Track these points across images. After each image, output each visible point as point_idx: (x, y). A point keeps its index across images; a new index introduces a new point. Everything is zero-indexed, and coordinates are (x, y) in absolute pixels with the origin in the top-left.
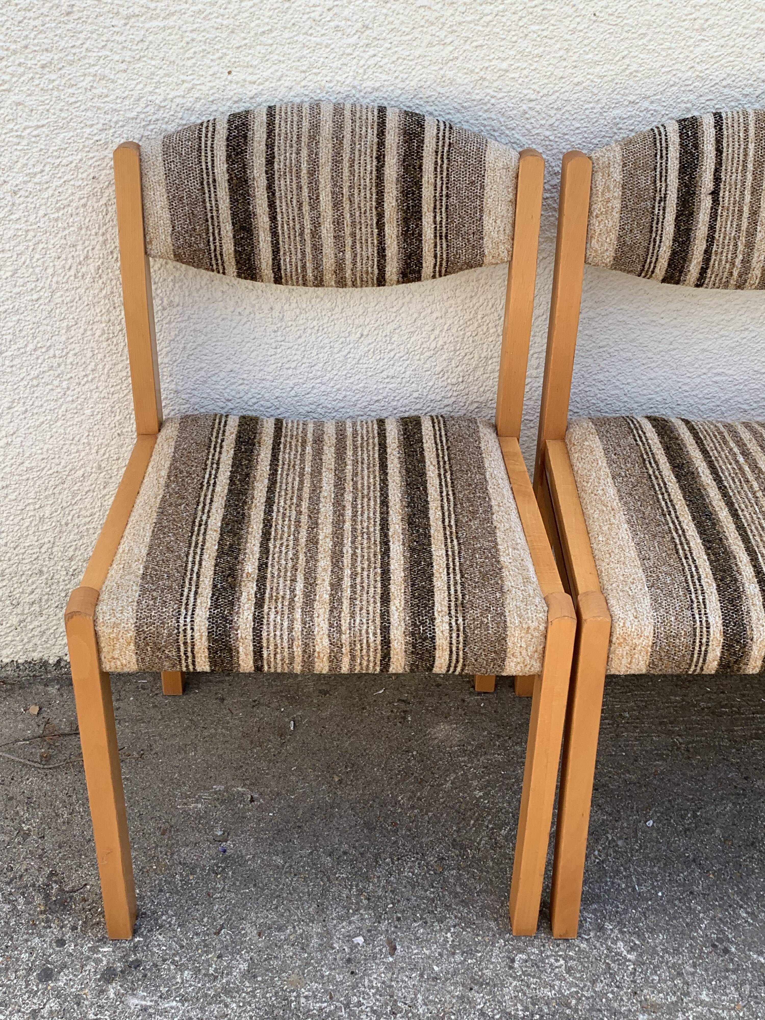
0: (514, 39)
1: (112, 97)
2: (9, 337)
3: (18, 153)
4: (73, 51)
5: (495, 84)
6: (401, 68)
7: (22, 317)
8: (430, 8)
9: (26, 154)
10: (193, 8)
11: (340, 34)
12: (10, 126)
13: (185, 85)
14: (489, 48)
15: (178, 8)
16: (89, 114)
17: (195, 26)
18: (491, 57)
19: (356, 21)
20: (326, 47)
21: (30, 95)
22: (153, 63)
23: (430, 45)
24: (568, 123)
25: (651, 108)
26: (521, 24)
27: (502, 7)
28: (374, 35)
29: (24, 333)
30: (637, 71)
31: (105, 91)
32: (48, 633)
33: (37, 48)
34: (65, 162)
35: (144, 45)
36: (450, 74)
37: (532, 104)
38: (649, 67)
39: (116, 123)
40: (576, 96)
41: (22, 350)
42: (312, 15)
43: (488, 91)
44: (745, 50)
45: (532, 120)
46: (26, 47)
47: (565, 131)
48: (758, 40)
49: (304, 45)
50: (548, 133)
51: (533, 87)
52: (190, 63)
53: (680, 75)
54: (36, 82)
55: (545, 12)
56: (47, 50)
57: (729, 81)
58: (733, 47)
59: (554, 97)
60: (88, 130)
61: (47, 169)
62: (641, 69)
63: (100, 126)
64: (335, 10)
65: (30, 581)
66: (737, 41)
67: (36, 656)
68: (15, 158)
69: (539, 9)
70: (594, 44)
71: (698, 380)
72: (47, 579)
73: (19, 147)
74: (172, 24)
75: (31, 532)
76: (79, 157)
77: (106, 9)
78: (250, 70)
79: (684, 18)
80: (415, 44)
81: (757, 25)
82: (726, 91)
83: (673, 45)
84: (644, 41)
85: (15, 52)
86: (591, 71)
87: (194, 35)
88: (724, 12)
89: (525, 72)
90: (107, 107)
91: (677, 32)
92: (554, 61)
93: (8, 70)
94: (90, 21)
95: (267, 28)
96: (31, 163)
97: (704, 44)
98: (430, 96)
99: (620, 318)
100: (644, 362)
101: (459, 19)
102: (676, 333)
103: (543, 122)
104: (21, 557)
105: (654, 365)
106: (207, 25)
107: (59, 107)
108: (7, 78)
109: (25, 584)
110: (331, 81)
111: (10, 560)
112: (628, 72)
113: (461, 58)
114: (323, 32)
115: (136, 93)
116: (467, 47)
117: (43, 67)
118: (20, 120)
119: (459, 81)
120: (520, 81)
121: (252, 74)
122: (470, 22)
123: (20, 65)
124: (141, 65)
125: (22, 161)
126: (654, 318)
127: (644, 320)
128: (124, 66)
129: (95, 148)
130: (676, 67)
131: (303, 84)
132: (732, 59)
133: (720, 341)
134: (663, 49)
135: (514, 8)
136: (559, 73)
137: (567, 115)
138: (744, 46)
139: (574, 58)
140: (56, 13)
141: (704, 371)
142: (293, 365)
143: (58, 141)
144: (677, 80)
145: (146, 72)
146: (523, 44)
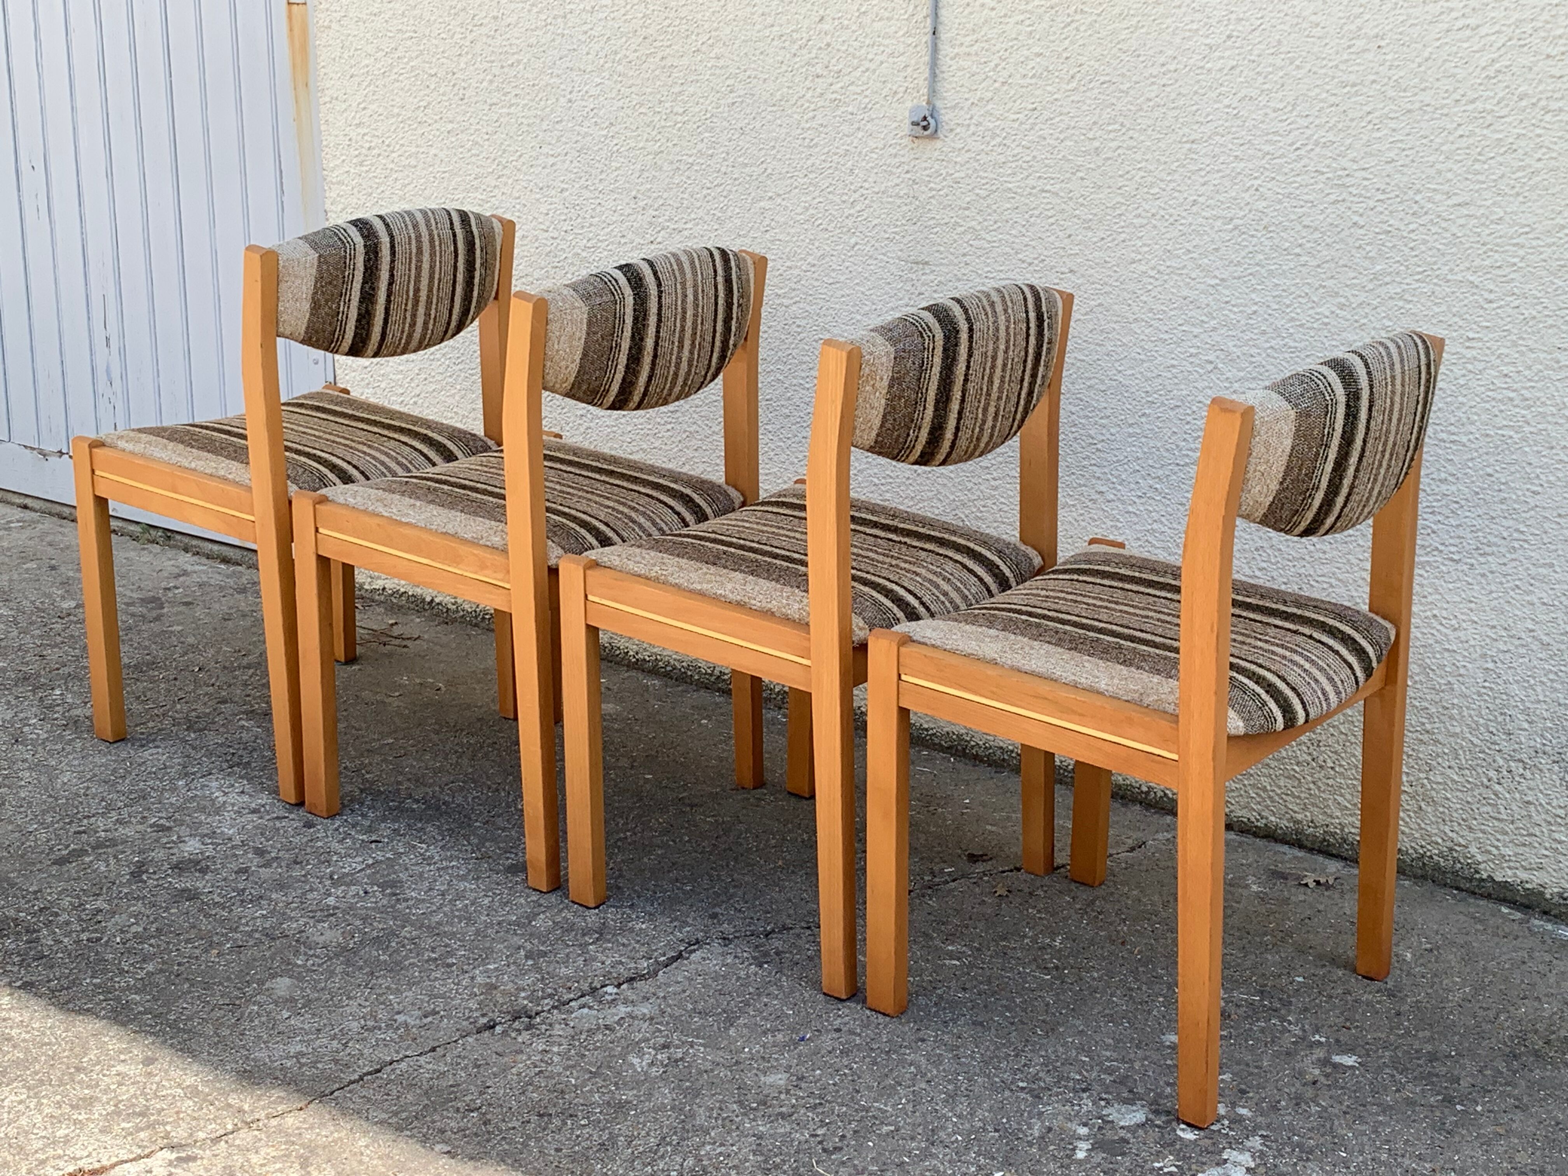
0: (696, 142)
4: (463, 124)
6: (632, 155)
8: (646, 114)
10: (522, 102)
11: (597, 127)
12: (431, 170)
14: (682, 146)
19: (607, 119)
20: (591, 135)
21: (441, 150)
22: (502, 136)
23: (647, 140)
26: (699, 131)
27: (687, 118)
28: (616, 130)
35: (497, 124)
36: (660, 163)
49: (578, 134)
54: (445, 142)
55: (712, 124)
56: (451, 122)
64: (595, 111)
66: (834, 158)
69: (709, 122)
80: (639, 139)
84: (774, 152)
87: (523, 120)
88: (823, 135)
101: (663, 123)
105: (805, 425)
106: (529, 114)
113: (665, 152)
114: (589, 125)
115: (493, 156)
116: (668, 144)
117: (448, 133)
119: (665, 168)
122: (669, 127)
124: (496, 137)
135: (694, 120)
136: (723, 169)
140: (457, 98)
145: (498, 142)
146: (700, 146)
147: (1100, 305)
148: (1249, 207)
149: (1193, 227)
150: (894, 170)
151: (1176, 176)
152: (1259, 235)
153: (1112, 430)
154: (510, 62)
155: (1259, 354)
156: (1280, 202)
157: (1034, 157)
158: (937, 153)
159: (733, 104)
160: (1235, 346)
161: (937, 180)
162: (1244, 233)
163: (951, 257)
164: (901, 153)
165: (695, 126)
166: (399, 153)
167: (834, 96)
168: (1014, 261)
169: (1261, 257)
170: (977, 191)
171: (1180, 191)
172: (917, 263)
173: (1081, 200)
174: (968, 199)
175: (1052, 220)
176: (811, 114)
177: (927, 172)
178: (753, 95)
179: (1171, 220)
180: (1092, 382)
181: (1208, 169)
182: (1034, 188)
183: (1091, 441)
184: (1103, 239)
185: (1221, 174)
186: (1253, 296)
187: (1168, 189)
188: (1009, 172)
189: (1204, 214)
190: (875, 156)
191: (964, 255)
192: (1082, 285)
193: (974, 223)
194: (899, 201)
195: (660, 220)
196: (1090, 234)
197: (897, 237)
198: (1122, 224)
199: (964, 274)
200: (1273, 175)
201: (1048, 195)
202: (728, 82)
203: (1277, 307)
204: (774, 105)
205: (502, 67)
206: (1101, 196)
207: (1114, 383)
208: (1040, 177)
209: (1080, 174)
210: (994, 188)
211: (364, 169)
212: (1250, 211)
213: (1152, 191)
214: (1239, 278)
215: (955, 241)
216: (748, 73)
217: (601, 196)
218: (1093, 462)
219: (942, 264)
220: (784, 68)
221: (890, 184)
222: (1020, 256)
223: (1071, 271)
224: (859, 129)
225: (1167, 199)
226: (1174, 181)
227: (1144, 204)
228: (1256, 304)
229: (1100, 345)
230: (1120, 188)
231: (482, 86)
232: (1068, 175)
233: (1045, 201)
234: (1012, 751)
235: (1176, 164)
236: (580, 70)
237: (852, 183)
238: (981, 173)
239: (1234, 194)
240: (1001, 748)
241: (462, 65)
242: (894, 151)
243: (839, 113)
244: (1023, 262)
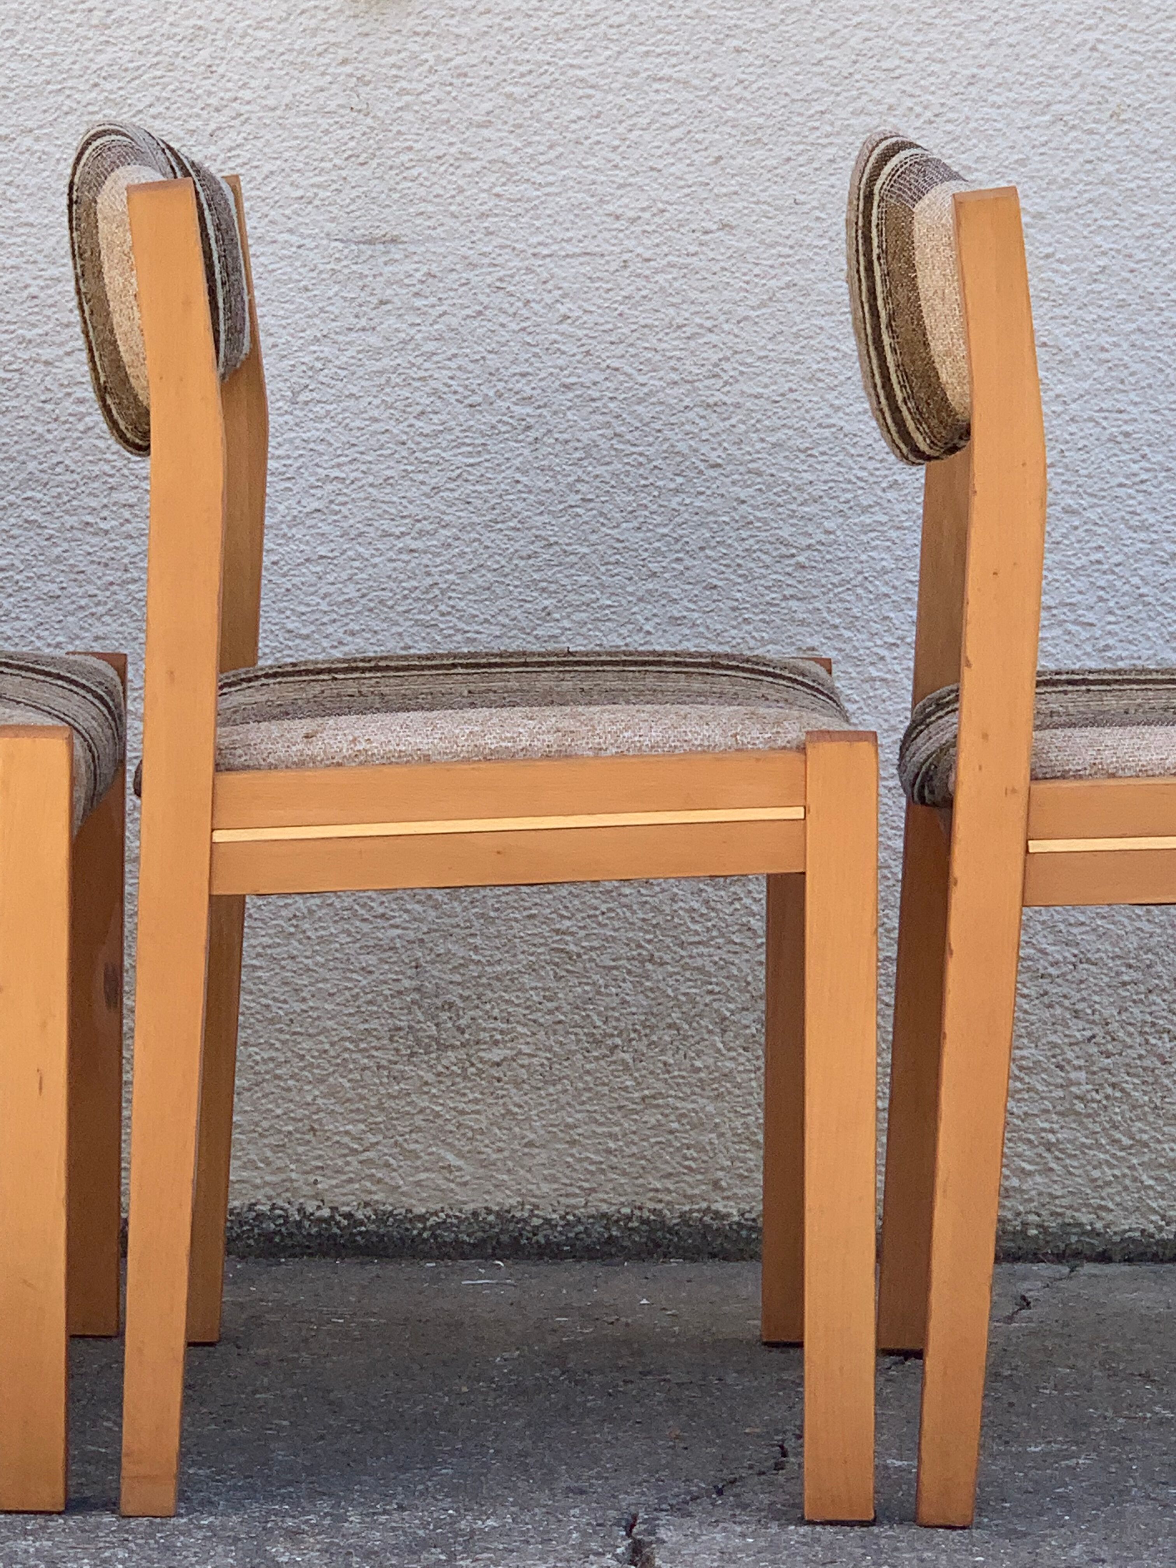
25: (36, 148)
38: (25, 82)
44: (179, 61)
48: (197, 44)
57: (161, 109)
58: (157, 54)
62: (13, 86)
66: (164, 45)
79: (72, 7)
83: (61, 50)
91: (64, 30)
97: (110, 49)
99: (27, 513)
100: (83, 602)
102: (133, 550)
105: (101, 609)
126: (89, 519)
130: (70, 83)
132: (159, 73)
134: (45, 56)
138: (177, 54)
144: (75, 106)
147: (788, 286)
148: (1080, 80)
149: (973, 125)
150: (313, 61)
151: (933, 35)
152: (1103, 129)
153: (829, 525)
155: (1116, 345)
156: (1138, 67)
157: (634, 16)
158: (411, 22)
160: (1067, 335)
161: (415, 74)
162: (1073, 127)
163: (450, 222)
164: (332, 23)
168: (597, 219)
169: (1109, 167)
170: (509, 89)
171: (942, 62)
172: (371, 242)
173: (737, 90)
174: (488, 106)
175: (677, 133)
177: (391, 60)
179: (928, 114)
180: (781, 435)
181: (996, 17)
182: (636, 73)
183: (784, 550)
184: (789, 159)
185: (1020, 26)
186: (1098, 240)
187: (918, 58)
188: (580, 46)
189: (992, 98)
190: (268, 35)
191: (483, 216)
192: (750, 250)
193: (501, 151)
194: (324, 122)
196: (759, 154)
197: (323, 194)
198: (829, 129)
199: (483, 254)
200: (1122, 21)
201: (665, 86)
203: (1143, 256)
206: (780, 80)
207: (827, 432)
208: (647, 53)
209: (736, 43)
210: (546, 79)
212: (1083, 87)
213: (885, 65)
214: (1070, 209)
215: (461, 190)
218: (788, 592)
219: (430, 238)
221: (302, 89)
222: (610, 208)
223: (725, 226)
225: (916, 77)
226: (930, 43)
227: (869, 88)
228: (1104, 253)
229: (793, 363)
230: (819, 63)
232: (707, 46)
233: (660, 97)
234: (629, 1218)
235: (934, 12)
237: (210, 94)
238: (514, 54)
239: (1050, 59)
240: (604, 1215)
242: (313, 23)
244: (617, 218)
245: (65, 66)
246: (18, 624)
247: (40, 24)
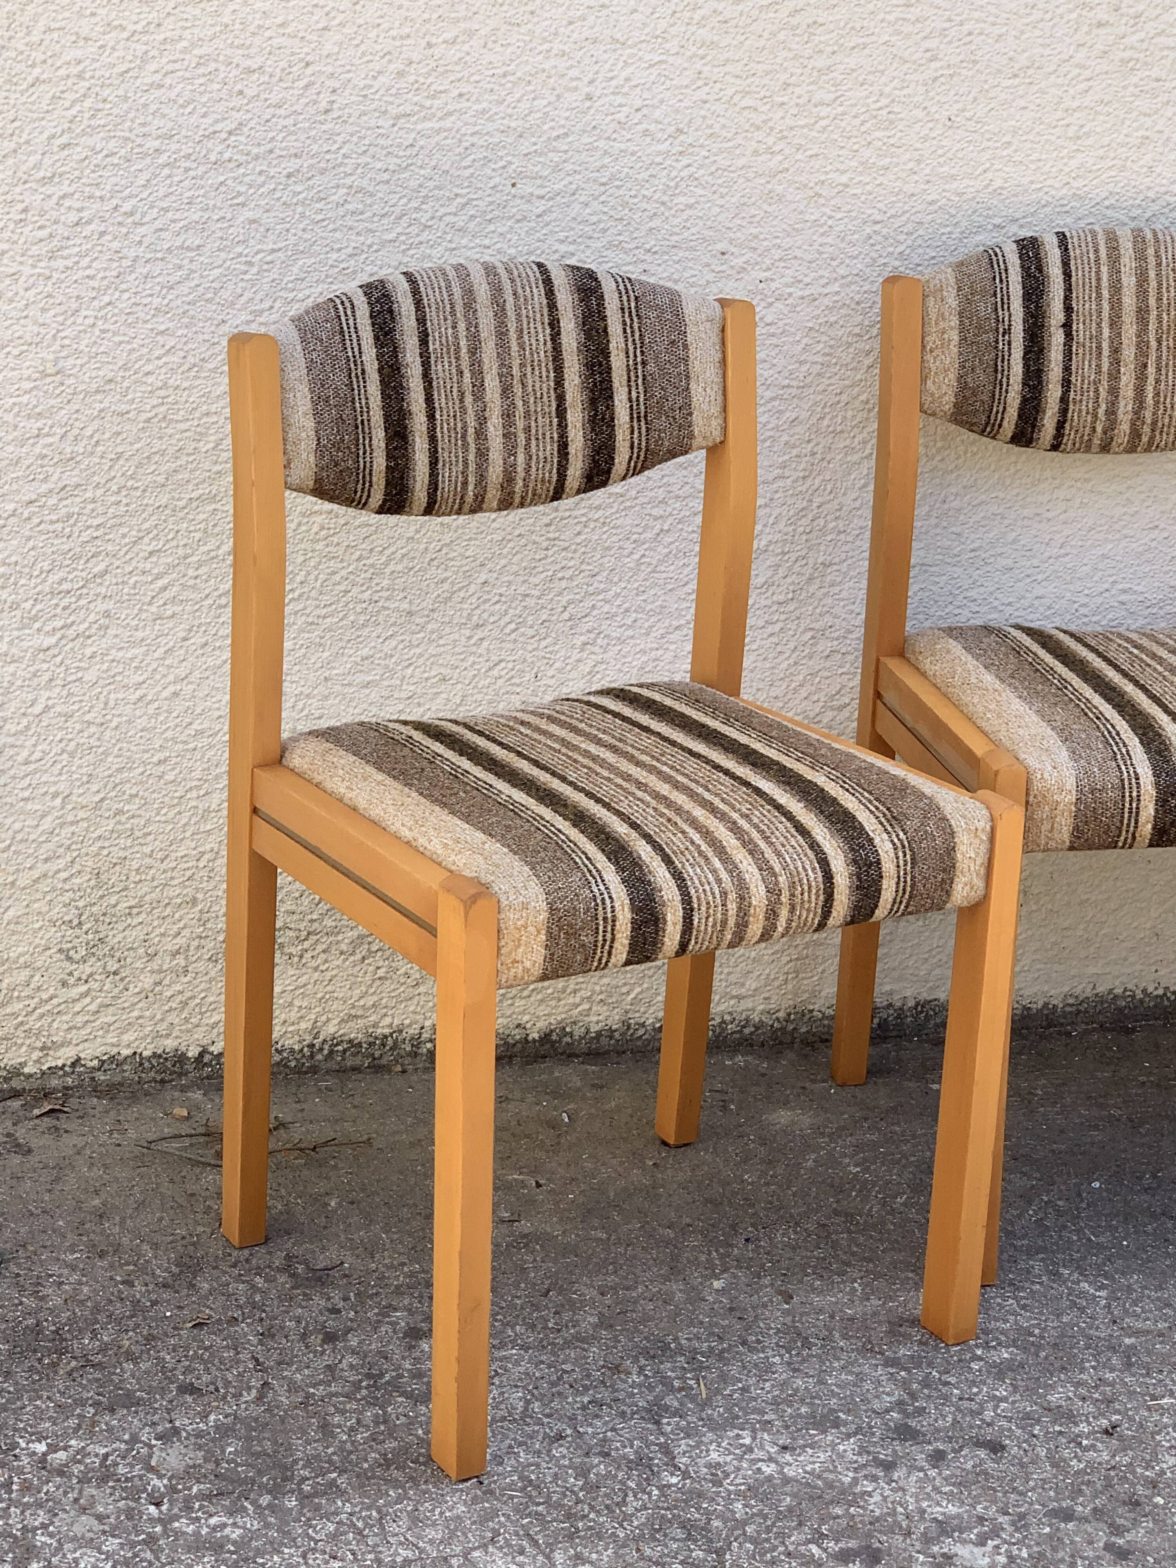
0: (855, 147)
1: (369, 214)
2: (198, 535)
3: (244, 284)
4: (328, 157)
5: (833, 203)
6: (720, 181)
7: (218, 506)
8: (756, 109)
9: (253, 286)
10: (475, 107)
11: (648, 139)
12: (239, 249)
13: (459, 200)
14: (826, 158)
15: (458, 107)
16: (338, 235)
17: (477, 128)
18: (829, 168)
19: (669, 124)
20: (632, 154)
21: (268, 211)
22: (422, 172)
23: (756, 153)
24: (921, 251)
26: (863, 129)
27: (840, 109)
28: (690, 141)
29: (217, 530)
30: (1002, 188)
31: (360, 206)
32: (192, 1004)
33: (284, 153)
34: (301, 296)
35: (414, 151)
36: (779, 189)
37: (877, 227)
38: (1016, 182)
39: (370, 246)
40: (930, 217)
41: (213, 554)
42: (617, 116)
43: (823, 209)
44: (1129, 163)
45: (878, 247)
46: (271, 151)
47: (917, 261)
48: (1143, 150)
49: (606, 153)
50: (897, 263)
51: (880, 205)
52: (467, 173)
53: (1053, 192)
54: (278, 194)
55: (891, 116)
56: (296, 155)
57: (1113, 201)
58: (1114, 159)
59: (904, 218)
60: (335, 256)
61: (277, 305)
62: (1007, 185)
63: (350, 250)
64: (645, 111)
65: (177, 916)
66: (1119, 151)
67: (170, 1044)
68: (239, 291)
69: (884, 112)
70: (950, 155)
71: (1100, 600)
72: (201, 911)
73: (246, 277)
74: (449, 125)
75: (188, 834)
76: (319, 289)
77: (373, 107)
78: (539, 182)
79: (1055, 123)
80: (738, 152)
81: (1140, 133)
82: (1109, 212)
83: (1044, 157)
84: (1009, 151)
85: (257, 157)
86: (947, 187)
87: (474, 139)
88: (1102, 118)
89: (868, 188)
90: (361, 226)
91: (1047, 141)
92: (903, 175)
93: (247, 179)
94: (351, 120)
95: (562, 131)
96: (258, 297)
97: (1080, 155)
98: (753, 216)
99: (995, 509)
100: (1029, 572)
101: (789, 122)
102: (1066, 533)
103: (891, 249)
104: (169, 874)
105: (1040, 577)
106: (490, 127)
107: (302, 226)
108: (243, 189)
109: (169, 920)
110: (635, 196)
111: (153, 880)
112: (991, 189)
113: (792, 170)
114: (629, 136)
115: (398, 210)
116: (799, 156)
117: (289, 176)
118: (252, 242)
119: (789, 197)
120: (863, 198)
121: (542, 186)
122: (803, 127)
123: (260, 173)
124: (407, 175)
125: (248, 295)
126: (1039, 511)
127: (1026, 512)
128: (386, 176)
129: (341, 278)
130: (1048, 183)
131: (602, 199)
132: (1114, 173)
133: (1123, 543)
134: (1032, 162)
135: (854, 111)
136: (909, 188)
137: (919, 241)
138: (1127, 158)
139: (927, 171)
140: (312, 110)
141: (1106, 586)
142: (568, 573)
143: (295, 270)
144: (1050, 200)
145: (413, 184)
146: (867, 153)
154: (448, 36)
159: (935, 79)
165: (857, 122)
166: (158, 224)
167: (1127, 54)
176: (1084, 86)
178: (975, 62)
195: (774, 286)
202: (928, 44)
204: (1015, 76)
205: (429, 45)
211: (60, 264)
216: (966, 28)
217: (648, 257)
220: (1037, 15)
224: (1168, 102)
231: (377, 85)
236: (615, 41)
237: (1149, 188)
241: (329, 47)
243: (1135, 80)
245: (1046, 169)
246: (982, 589)
247: (1031, 137)
